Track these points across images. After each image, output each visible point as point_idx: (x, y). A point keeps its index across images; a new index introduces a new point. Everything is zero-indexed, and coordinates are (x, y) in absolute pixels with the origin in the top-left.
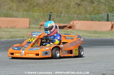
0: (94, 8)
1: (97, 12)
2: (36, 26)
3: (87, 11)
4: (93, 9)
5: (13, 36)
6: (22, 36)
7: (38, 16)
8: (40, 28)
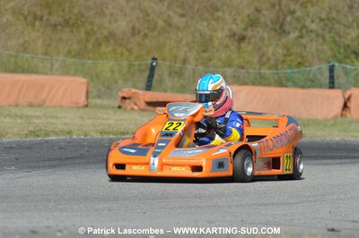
0: (288, 50)
1: (296, 62)
2: (106, 102)
3: (265, 59)
4: (285, 52)
5: (37, 128)
6: (66, 128)
7: (113, 72)
8: (120, 107)
